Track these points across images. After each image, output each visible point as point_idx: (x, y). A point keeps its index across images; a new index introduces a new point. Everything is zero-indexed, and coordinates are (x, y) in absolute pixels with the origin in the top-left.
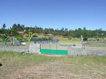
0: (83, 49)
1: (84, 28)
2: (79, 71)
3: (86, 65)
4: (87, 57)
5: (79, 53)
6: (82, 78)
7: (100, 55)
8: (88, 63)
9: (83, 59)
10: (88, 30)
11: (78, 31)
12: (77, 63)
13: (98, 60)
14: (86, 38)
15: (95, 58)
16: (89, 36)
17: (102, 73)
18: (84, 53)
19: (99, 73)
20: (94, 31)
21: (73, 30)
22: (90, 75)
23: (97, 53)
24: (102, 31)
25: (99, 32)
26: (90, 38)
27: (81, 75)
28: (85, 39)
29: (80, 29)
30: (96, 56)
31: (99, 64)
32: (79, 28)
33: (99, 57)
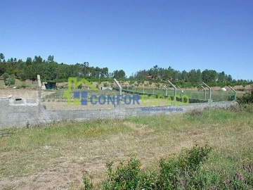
0: (43, 109)
1: (51, 58)
2: (27, 167)
3: (47, 147)
4: (52, 128)
5: (32, 121)
6: (35, 183)
7: (80, 120)
8: (52, 141)
9: (40, 135)
10: (59, 63)
11: (35, 63)
12: (23, 146)
13: (75, 132)
14: (53, 81)
15: (69, 127)
16: (61, 78)
17: (81, 158)
18: (45, 118)
19: (74, 161)
20: (72, 66)
21: (20, 61)
22: (55, 170)
23: (74, 116)
24: (88, 68)
25: (83, 70)
26: (62, 82)
27: (32, 177)
28: (50, 86)
29: (39, 59)
30: (71, 124)
31: (76, 141)
32: (36, 57)
33: (78, 124)
